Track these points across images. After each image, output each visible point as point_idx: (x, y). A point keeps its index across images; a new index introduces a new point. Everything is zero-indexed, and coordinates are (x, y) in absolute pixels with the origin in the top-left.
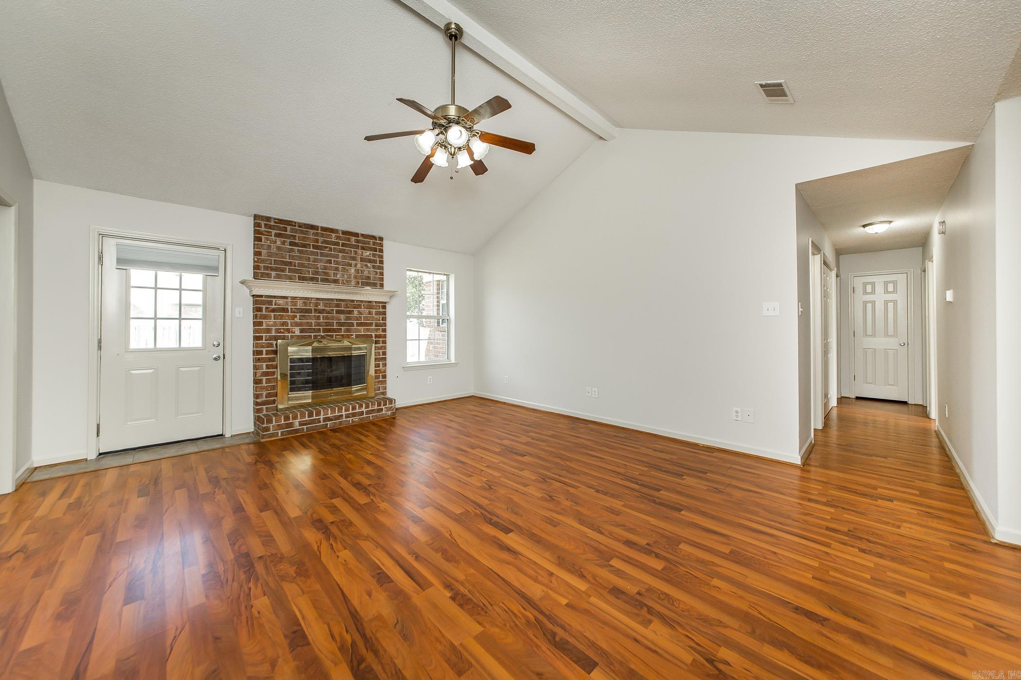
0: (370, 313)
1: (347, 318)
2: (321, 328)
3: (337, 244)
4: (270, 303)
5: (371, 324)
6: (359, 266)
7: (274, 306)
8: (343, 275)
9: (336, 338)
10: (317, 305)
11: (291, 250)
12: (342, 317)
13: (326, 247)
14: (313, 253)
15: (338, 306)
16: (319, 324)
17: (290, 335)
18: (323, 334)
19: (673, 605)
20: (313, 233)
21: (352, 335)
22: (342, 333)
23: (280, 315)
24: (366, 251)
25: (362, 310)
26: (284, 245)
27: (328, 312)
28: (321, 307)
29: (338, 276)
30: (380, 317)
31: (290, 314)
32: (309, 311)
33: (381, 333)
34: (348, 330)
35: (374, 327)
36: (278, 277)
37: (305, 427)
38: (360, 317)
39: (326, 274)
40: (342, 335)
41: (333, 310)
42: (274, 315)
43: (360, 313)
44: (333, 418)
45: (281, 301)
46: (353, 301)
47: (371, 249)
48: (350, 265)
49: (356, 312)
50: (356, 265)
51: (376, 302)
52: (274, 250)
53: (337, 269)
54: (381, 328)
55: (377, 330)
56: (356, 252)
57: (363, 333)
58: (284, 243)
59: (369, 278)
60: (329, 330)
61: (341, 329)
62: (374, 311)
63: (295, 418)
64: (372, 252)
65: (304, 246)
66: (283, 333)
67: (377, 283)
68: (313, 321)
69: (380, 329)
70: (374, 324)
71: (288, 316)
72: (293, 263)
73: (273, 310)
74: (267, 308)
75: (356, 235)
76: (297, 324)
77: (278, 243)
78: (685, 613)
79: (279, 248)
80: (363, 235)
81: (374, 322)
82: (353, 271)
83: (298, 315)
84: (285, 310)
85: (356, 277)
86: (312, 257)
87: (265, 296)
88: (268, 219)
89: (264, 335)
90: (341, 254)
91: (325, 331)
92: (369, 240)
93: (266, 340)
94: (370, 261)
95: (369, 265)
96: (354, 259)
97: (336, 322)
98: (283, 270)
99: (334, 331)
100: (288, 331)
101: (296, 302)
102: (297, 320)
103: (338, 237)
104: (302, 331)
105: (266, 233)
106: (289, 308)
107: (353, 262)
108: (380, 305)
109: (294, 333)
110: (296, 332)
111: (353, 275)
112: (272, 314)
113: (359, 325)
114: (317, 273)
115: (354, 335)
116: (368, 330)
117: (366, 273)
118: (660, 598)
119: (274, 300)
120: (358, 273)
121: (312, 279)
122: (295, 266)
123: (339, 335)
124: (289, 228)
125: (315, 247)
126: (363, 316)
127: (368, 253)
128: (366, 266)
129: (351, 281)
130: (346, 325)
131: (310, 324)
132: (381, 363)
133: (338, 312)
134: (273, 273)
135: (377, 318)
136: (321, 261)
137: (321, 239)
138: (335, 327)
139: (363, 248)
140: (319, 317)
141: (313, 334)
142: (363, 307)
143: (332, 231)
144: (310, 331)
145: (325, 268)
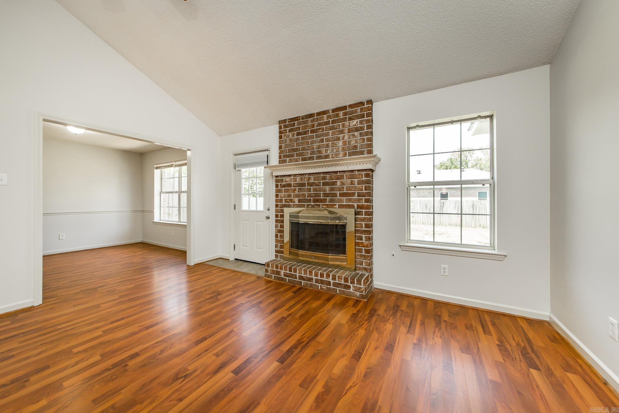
0: (352, 183)
1: (332, 189)
2: (311, 198)
3: (327, 123)
4: (282, 181)
5: (353, 194)
6: (346, 137)
7: (284, 183)
8: (333, 149)
9: (322, 207)
10: (309, 179)
11: (298, 139)
12: (327, 188)
13: (320, 129)
14: (312, 137)
15: (324, 178)
16: (310, 196)
17: (292, 204)
18: (312, 204)
20: (311, 120)
21: (335, 205)
22: (328, 203)
23: (287, 189)
24: (353, 121)
25: (344, 180)
26: (293, 136)
27: (317, 185)
28: (312, 181)
29: (329, 152)
30: (363, 186)
31: (293, 188)
32: (303, 185)
33: (364, 203)
34: (331, 201)
35: (356, 197)
36: (290, 161)
38: (343, 188)
39: (320, 152)
40: (327, 205)
41: (320, 182)
42: (284, 189)
43: (343, 184)
45: (288, 179)
46: (336, 172)
47: (358, 117)
48: (338, 139)
49: (339, 183)
50: (344, 137)
51: (358, 170)
52: (288, 142)
53: (327, 146)
54: (364, 198)
55: (359, 201)
56: (343, 125)
57: (345, 204)
58: (293, 135)
59: (355, 147)
60: (317, 201)
61: (326, 199)
62: (356, 180)
64: (358, 120)
65: (305, 133)
66: (289, 202)
67: (364, 151)
68: (306, 193)
69: (362, 199)
70: (356, 194)
71: (292, 189)
72: (299, 149)
73: (284, 186)
74: (281, 185)
75: (345, 108)
76: (297, 196)
77: (291, 136)
79: (291, 140)
80: (350, 106)
81: (356, 192)
82: (341, 143)
83: (297, 188)
84: (290, 185)
85: (343, 149)
86: (310, 141)
87: (280, 176)
88: (285, 121)
89: (279, 203)
90: (330, 132)
91: (315, 201)
92: (356, 109)
93: (280, 208)
94: (357, 130)
95: (356, 134)
96: (342, 132)
97: (323, 193)
98: (293, 156)
99: (321, 201)
100: (291, 201)
101: (296, 178)
102: (296, 192)
103: (329, 117)
104: (300, 201)
105: (284, 132)
106: (292, 183)
107: (341, 135)
108: (363, 173)
109: (295, 202)
110: (296, 202)
111: (341, 147)
112: (283, 188)
113: (342, 195)
114: (313, 153)
115: (337, 205)
116: (350, 200)
117: (353, 143)
119: (284, 178)
120: (346, 145)
121: (311, 158)
122: (300, 151)
123: (324, 205)
124: (296, 122)
125: (312, 132)
126: (345, 186)
127: (355, 122)
128: (354, 135)
129: (339, 154)
130: (330, 195)
131: (304, 195)
132: (364, 236)
133: (324, 184)
134: (288, 159)
135: (359, 188)
136: (316, 141)
137: (316, 123)
138: (322, 198)
139: (350, 119)
140: (310, 189)
141: (306, 204)
142: (345, 178)
143: (324, 113)
144: (305, 201)
145: (319, 147)
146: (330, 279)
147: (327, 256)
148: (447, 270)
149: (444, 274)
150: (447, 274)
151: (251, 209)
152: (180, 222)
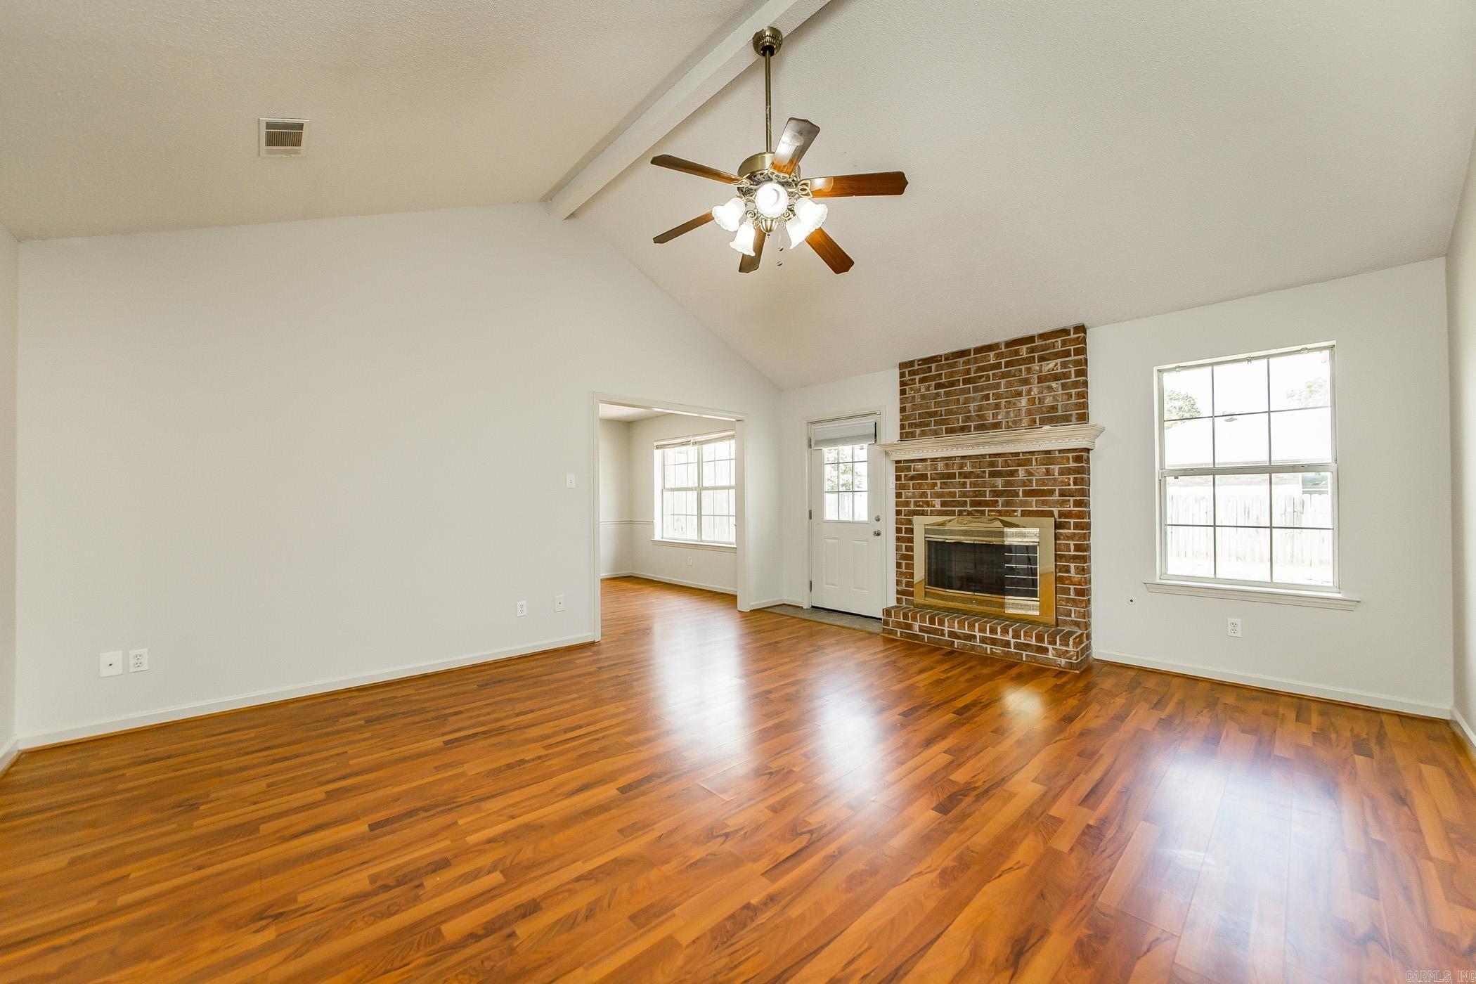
0: (1048, 472)
1: (1008, 484)
2: (968, 499)
3: (998, 366)
4: (908, 469)
5: (1051, 492)
6: (1035, 391)
7: (913, 473)
8: (1008, 413)
9: (988, 516)
10: (962, 466)
11: (938, 395)
12: (999, 481)
13: (981, 377)
14: (963, 391)
15: (992, 464)
16: (964, 495)
17: (929, 509)
18: (970, 509)
19: (371, 915)
20: (964, 362)
21: (1015, 511)
22: (1000, 508)
23: (918, 483)
24: (1049, 362)
25: (1033, 467)
26: (929, 390)
27: (978, 476)
28: (968, 469)
29: (1000, 417)
30: (1069, 479)
31: (929, 481)
32: (952, 476)
33: (1072, 509)
34: (1007, 504)
35: (1056, 497)
36: (923, 434)
37: (926, 635)
38: (1030, 481)
39: (981, 417)
40: (999, 511)
41: (984, 472)
42: (913, 484)
43: (1030, 474)
44: (962, 635)
45: (920, 466)
46: (1017, 454)
47: (1057, 355)
48: (1019, 394)
49: (1022, 472)
50: (1029, 392)
51: (1060, 451)
52: (918, 400)
53: (997, 406)
54: (1072, 499)
55: (1063, 503)
56: (1029, 370)
57: (1035, 509)
58: (928, 388)
59: (1054, 408)
60: (979, 504)
61: (997, 501)
62: (1056, 468)
63: (914, 619)
64: (1059, 361)
65: (952, 384)
66: (922, 506)
67: (1071, 415)
68: (957, 490)
69: (1069, 501)
70: (1057, 492)
71: (927, 484)
72: (939, 412)
73: (912, 478)
74: (905, 475)
75: (1030, 339)
76: (938, 495)
77: (923, 390)
78: (348, 922)
79: (923, 397)
80: (1042, 336)
81: (1057, 488)
82: (1024, 402)
83: (938, 482)
84: (924, 477)
85: (1029, 412)
86: (962, 398)
87: (904, 460)
88: (911, 363)
89: (903, 509)
90: (1003, 382)
91: (973, 504)
92: (1053, 341)
93: (905, 516)
94: (1056, 377)
95: (1054, 385)
96: (1026, 382)
97: (990, 491)
98: (928, 425)
99: (986, 504)
100: (927, 504)
101: (936, 464)
102: (937, 489)
103: (998, 356)
104: (943, 504)
105: (910, 382)
106: (929, 473)
107: (1025, 388)
108: (1070, 455)
109: (934, 507)
110: (937, 506)
111: (1024, 410)
112: (911, 483)
113: (1026, 493)
114: (968, 419)
115: (1020, 511)
116: (1044, 503)
117: (1048, 401)
118: (393, 905)
119: (912, 465)
120: (1034, 404)
121: (962, 429)
122: (941, 415)
123: (993, 511)
124: (933, 366)
125: (966, 382)
126: (1034, 478)
127: (1052, 364)
128: (1050, 388)
129: (1021, 421)
130: (1005, 494)
131: (953, 495)
132: (1072, 565)
133: (992, 474)
134: (918, 431)
135: (1062, 482)
136: (974, 399)
137: (973, 367)
138: (987, 499)
139: (1042, 359)
140: (965, 483)
141: (957, 509)
142: (1034, 463)
143: (990, 348)
144: (954, 504)
145: (980, 408)
146: (1009, 637)
147: (1002, 600)
148: (1239, 628)
149: (1234, 635)
150: (1239, 634)
151: (842, 518)
152: (702, 541)
